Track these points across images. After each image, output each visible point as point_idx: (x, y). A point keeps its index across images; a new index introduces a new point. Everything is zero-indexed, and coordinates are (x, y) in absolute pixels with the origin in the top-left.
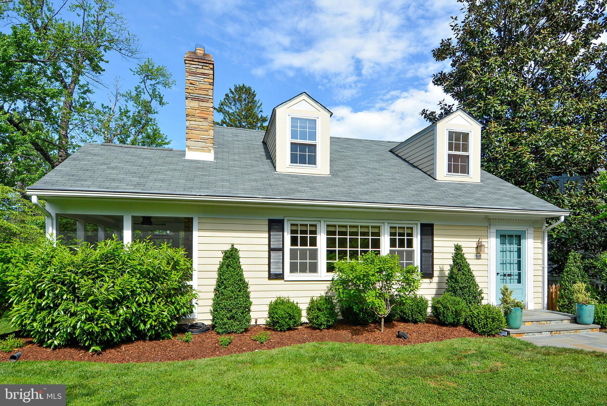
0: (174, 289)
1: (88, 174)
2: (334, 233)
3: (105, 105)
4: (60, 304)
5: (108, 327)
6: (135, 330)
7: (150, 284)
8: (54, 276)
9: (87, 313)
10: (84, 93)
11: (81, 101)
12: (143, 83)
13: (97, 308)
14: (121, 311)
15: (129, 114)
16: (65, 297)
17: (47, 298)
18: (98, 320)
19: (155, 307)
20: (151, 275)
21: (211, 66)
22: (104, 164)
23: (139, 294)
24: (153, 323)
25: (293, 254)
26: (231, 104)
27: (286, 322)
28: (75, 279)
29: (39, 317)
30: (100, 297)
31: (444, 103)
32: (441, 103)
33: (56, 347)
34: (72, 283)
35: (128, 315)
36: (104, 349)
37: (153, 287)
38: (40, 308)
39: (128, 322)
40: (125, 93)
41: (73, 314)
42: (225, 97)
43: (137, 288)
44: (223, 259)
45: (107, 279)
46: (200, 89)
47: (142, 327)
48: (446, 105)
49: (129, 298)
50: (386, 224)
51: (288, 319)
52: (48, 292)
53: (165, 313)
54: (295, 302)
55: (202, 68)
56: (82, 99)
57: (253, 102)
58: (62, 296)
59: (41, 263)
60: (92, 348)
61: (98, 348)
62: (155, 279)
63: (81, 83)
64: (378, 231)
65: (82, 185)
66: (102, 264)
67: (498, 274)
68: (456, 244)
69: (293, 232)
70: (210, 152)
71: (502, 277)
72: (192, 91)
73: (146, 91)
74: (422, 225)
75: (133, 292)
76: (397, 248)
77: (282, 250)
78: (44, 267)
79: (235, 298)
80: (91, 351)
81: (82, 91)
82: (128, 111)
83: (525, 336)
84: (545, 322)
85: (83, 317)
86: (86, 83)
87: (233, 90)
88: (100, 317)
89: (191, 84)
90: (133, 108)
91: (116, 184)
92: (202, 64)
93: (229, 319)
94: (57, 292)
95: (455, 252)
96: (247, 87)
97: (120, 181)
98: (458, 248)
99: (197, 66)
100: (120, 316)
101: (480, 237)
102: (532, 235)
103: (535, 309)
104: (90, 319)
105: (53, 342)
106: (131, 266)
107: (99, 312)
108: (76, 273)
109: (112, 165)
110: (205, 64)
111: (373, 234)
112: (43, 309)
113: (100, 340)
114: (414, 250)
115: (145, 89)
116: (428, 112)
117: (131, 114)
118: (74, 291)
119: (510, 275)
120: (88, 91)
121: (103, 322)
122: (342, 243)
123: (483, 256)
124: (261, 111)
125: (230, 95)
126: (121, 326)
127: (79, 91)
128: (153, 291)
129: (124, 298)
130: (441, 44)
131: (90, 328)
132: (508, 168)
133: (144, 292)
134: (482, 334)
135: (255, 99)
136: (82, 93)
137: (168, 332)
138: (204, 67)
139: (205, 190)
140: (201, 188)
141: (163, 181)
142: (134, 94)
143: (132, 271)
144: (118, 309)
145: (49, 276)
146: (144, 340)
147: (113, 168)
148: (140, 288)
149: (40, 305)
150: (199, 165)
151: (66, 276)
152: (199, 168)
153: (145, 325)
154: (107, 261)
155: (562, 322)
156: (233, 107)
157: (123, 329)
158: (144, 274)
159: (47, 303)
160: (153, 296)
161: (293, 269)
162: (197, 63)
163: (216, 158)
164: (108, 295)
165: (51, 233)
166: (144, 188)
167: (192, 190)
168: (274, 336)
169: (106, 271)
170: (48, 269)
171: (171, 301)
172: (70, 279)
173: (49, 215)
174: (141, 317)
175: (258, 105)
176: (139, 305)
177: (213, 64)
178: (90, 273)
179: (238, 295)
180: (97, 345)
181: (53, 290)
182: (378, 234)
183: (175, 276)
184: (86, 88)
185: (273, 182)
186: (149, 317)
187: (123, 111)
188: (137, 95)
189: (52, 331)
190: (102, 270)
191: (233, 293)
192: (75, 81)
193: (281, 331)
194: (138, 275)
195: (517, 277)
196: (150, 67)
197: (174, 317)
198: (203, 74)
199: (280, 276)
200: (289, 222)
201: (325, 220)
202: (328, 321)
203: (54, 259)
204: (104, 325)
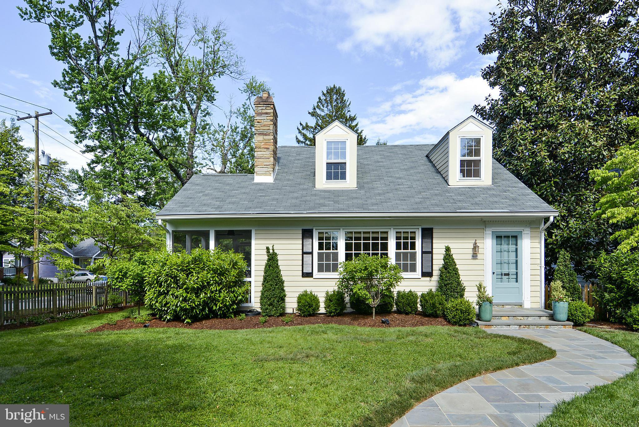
0: (233, 282)
1: (191, 200)
2: (351, 238)
3: (220, 125)
4: (170, 290)
5: (194, 306)
6: (211, 310)
7: (218, 278)
8: (167, 272)
9: (183, 296)
10: (205, 116)
11: (203, 123)
12: (249, 100)
13: (188, 293)
14: (202, 296)
15: (238, 129)
16: (172, 286)
17: (164, 287)
18: (189, 301)
19: (222, 295)
20: (219, 272)
21: (272, 106)
22: (202, 192)
23: (212, 285)
24: (221, 306)
25: (320, 256)
26: (323, 106)
27: (307, 309)
28: (177, 274)
29: (159, 299)
30: (190, 286)
31: (490, 98)
32: (487, 99)
33: (168, 321)
34: (176, 277)
35: (205, 299)
36: (193, 322)
37: (220, 280)
38: (160, 294)
39: (205, 304)
40: (236, 111)
41: (177, 297)
42: (318, 100)
43: (211, 280)
44: (267, 261)
45: (194, 274)
46: (264, 126)
47: (214, 308)
48: (493, 100)
49: (206, 287)
50: (392, 230)
51: (307, 307)
52: (164, 283)
53: (228, 299)
54: (316, 295)
55: (266, 109)
56: (204, 122)
57: (343, 102)
58: (171, 286)
59: (161, 264)
60: (186, 320)
61: (189, 321)
62: (221, 274)
63: (202, 108)
64: (386, 236)
65: (186, 211)
66: (193, 264)
67: (494, 273)
68: (446, 246)
69: (320, 239)
70: (271, 175)
71: (500, 277)
72: (258, 128)
73: (251, 107)
74: (424, 230)
75: (208, 283)
76: (409, 251)
77: (311, 253)
78: (163, 266)
79: (273, 290)
80: (185, 322)
81: (203, 114)
82: (236, 128)
83: (493, 328)
84: (522, 318)
85: (181, 299)
86: (206, 107)
87: (325, 92)
88: (190, 299)
89: (258, 122)
90: (241, 125)
91: (205, 208)
92: (266, 106)
93: (269, 306)
94: (168, 282)
95: (445, 253)
96: (337, 88)
97: (208, 205)
98: (448, 249)
99: (262, 108)
100: (201, 299)
101: (476, 239)
102: (529, 235)
103: (531, 308)
104: (185, 300)
105: (167, 317)
106: (208, 266)
107: (189, 295)
108: (178, 270)
109: (207, 192)
110: (268, 106)
111: (382, 239)
112: (162, 294)
113: (191, 315)
114: (416, 253)
115: (250, 105)
116: (479, 108)
117: (239, 130)
118: (176, 282)
119: (508, 274)
120: (208, 114)
121: (191, 303)
122: (358, 247)
123: (479, 256)
124: (349, 111)
125: (322, 98)
126: (202, 306)
127: (201, 115)
128: (221, 283)
129: (203, 287)
130: (485, 39)
131: (184, 306)
132: (528, 167)
133: (215, 283)
134: (454, 324)
135: (344, 98)
136: (204, 116)
137: (231, 313)
138: (267, 108)
139: (259, 209)
140: (257, 208)
141: (233, 203)
142: (242, 110)
143: (208, 269)
144: (200, 294)
145: (165, 272)
146: (217, 318)
147: (206, 195)
148: (213, 280)
149: (160, 291)
150: (262, 187)
151: (173, 272)
152: (261, 190)
153: (216, 307)
154: (195, 262)
155: (540, 319)
156: (325, 109)
157: (203, 310)
158: (215, 271)
159: (164, 290)
160: (221, 286)
161: (320, 270)
162: (262, 105)
163: (275, 179)
164: (194, 284)
165: (169, 243)
166: (221, 210)
167: (250, 209)
168: (299, 320)
169: (194, 269)
170: (165, 268)
171: (231, 290)
172: (174, 274)
173: (168, 232)
174: (213, 300)
175: (348, 103)
176: (212, 292)
177: (273, 105)
178: (185, 270)
179: (275, 288)
180: (189, 319)
181: (166, 281)
182: (386, 239)
183: (234, 273)
184: (206, 112)
185: (308, 198)
186: (218, 301)
187: (233, 128)
188: (245, 111)
189: (166, 309)
190: (192, 268)
191: (271, 286)
192: (198, 107)
193: (304, 316)
194: (211, 272)
195: (515, 277)
196: (254, 85)
197: (234, 303)
198: (267, 113)
199: (310, 275)
200: (317, 230)
201: (344, 228)
202: (336, 310)
203: (168, 262)
204: (191, 304)
